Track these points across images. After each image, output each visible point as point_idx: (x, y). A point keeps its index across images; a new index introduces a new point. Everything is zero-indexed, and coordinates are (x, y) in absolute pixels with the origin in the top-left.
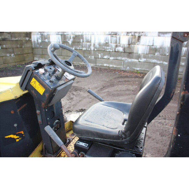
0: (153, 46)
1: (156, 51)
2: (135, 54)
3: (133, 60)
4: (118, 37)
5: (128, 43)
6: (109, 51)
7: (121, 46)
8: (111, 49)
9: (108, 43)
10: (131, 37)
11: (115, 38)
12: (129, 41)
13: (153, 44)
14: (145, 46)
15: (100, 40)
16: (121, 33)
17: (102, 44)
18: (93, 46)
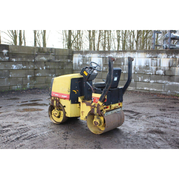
2: (176, 77)
3: (174, 83)
4: (158, 59)
5: (168, 66)
6: (149, 74)
7: (162, 68)
8: (151, 72)
9: (149, 66)
10: (172, 59)
11: (156, 61)
12: (169, 64)
15: (141, 63)
16: (161, 55)
17: (142, 67)
18: (134, 69)
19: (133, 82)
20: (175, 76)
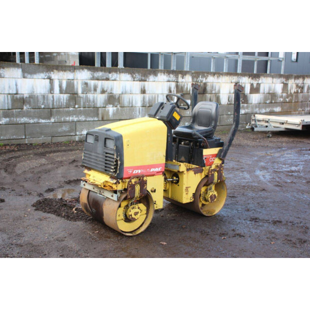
0: (17, 94)
1: (24, 103)
13: (17, 90)
14: (3, 95)
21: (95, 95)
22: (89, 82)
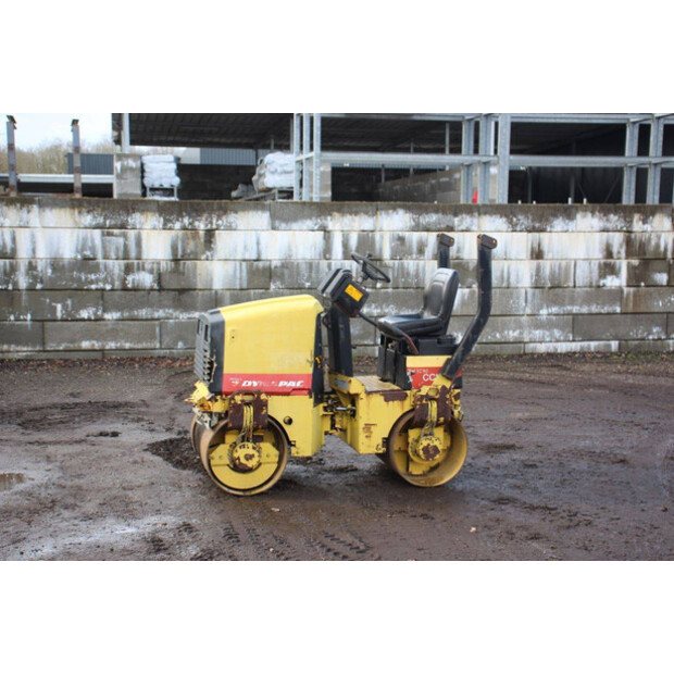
0: (258, 260)
1: (270, 278)
2: (200, 293)
3: (196, 315)
4: (132, 234)
5: (171, 258)
6: (97, 290)
7: (147, 266)
8: (105, 281)
9: (94, 259)
10: (181, 233)
11: (121, 240)
12: (174, 249)
13: (259, 254)
14: (231, 264)
15: (58, 248)
16: (143, 220)
17: (66, 262)
18: (27, 274)
19: (29, 323)
20: (195, 289)
21: (421, 263)
22: (407, 234)
